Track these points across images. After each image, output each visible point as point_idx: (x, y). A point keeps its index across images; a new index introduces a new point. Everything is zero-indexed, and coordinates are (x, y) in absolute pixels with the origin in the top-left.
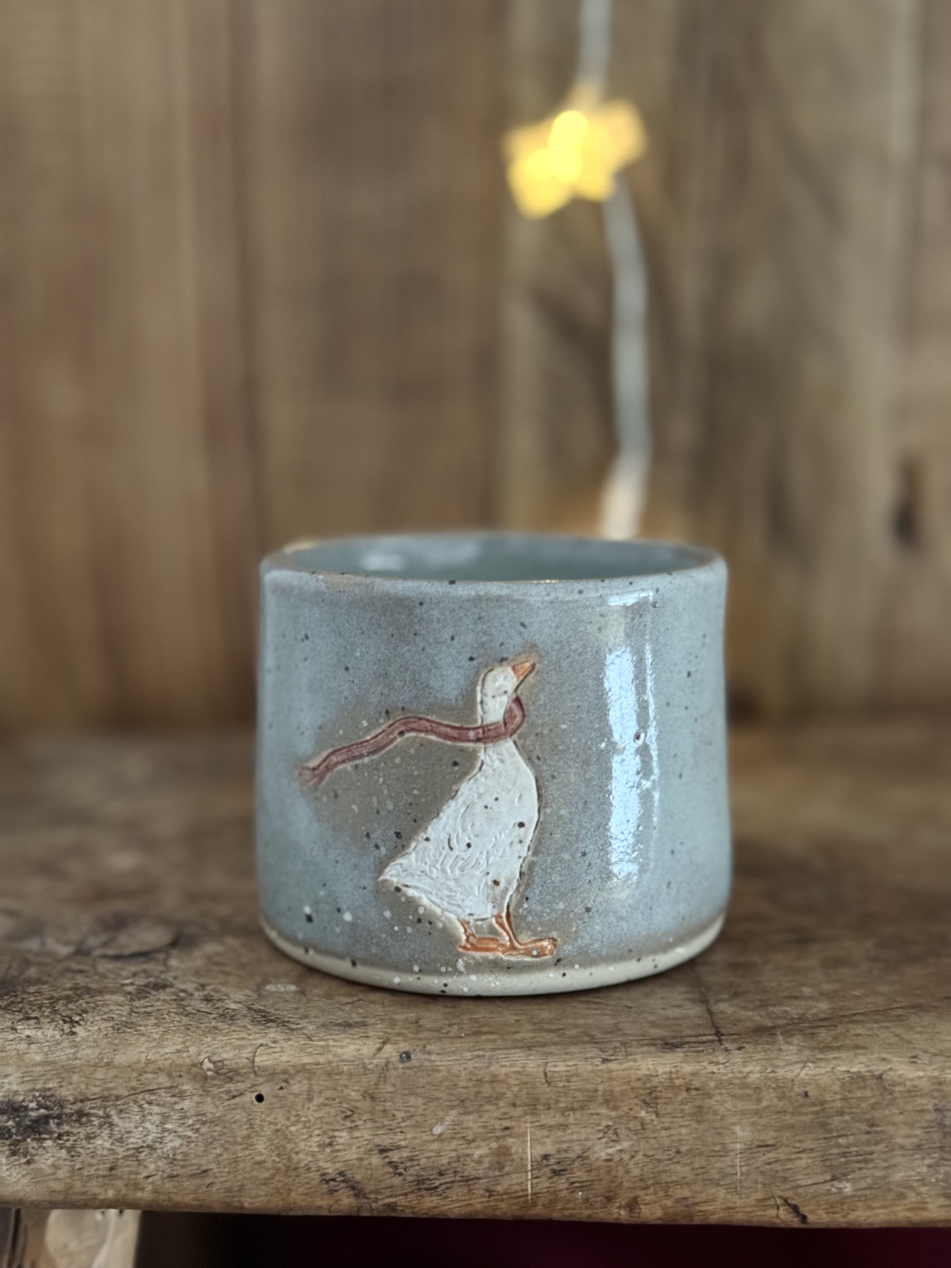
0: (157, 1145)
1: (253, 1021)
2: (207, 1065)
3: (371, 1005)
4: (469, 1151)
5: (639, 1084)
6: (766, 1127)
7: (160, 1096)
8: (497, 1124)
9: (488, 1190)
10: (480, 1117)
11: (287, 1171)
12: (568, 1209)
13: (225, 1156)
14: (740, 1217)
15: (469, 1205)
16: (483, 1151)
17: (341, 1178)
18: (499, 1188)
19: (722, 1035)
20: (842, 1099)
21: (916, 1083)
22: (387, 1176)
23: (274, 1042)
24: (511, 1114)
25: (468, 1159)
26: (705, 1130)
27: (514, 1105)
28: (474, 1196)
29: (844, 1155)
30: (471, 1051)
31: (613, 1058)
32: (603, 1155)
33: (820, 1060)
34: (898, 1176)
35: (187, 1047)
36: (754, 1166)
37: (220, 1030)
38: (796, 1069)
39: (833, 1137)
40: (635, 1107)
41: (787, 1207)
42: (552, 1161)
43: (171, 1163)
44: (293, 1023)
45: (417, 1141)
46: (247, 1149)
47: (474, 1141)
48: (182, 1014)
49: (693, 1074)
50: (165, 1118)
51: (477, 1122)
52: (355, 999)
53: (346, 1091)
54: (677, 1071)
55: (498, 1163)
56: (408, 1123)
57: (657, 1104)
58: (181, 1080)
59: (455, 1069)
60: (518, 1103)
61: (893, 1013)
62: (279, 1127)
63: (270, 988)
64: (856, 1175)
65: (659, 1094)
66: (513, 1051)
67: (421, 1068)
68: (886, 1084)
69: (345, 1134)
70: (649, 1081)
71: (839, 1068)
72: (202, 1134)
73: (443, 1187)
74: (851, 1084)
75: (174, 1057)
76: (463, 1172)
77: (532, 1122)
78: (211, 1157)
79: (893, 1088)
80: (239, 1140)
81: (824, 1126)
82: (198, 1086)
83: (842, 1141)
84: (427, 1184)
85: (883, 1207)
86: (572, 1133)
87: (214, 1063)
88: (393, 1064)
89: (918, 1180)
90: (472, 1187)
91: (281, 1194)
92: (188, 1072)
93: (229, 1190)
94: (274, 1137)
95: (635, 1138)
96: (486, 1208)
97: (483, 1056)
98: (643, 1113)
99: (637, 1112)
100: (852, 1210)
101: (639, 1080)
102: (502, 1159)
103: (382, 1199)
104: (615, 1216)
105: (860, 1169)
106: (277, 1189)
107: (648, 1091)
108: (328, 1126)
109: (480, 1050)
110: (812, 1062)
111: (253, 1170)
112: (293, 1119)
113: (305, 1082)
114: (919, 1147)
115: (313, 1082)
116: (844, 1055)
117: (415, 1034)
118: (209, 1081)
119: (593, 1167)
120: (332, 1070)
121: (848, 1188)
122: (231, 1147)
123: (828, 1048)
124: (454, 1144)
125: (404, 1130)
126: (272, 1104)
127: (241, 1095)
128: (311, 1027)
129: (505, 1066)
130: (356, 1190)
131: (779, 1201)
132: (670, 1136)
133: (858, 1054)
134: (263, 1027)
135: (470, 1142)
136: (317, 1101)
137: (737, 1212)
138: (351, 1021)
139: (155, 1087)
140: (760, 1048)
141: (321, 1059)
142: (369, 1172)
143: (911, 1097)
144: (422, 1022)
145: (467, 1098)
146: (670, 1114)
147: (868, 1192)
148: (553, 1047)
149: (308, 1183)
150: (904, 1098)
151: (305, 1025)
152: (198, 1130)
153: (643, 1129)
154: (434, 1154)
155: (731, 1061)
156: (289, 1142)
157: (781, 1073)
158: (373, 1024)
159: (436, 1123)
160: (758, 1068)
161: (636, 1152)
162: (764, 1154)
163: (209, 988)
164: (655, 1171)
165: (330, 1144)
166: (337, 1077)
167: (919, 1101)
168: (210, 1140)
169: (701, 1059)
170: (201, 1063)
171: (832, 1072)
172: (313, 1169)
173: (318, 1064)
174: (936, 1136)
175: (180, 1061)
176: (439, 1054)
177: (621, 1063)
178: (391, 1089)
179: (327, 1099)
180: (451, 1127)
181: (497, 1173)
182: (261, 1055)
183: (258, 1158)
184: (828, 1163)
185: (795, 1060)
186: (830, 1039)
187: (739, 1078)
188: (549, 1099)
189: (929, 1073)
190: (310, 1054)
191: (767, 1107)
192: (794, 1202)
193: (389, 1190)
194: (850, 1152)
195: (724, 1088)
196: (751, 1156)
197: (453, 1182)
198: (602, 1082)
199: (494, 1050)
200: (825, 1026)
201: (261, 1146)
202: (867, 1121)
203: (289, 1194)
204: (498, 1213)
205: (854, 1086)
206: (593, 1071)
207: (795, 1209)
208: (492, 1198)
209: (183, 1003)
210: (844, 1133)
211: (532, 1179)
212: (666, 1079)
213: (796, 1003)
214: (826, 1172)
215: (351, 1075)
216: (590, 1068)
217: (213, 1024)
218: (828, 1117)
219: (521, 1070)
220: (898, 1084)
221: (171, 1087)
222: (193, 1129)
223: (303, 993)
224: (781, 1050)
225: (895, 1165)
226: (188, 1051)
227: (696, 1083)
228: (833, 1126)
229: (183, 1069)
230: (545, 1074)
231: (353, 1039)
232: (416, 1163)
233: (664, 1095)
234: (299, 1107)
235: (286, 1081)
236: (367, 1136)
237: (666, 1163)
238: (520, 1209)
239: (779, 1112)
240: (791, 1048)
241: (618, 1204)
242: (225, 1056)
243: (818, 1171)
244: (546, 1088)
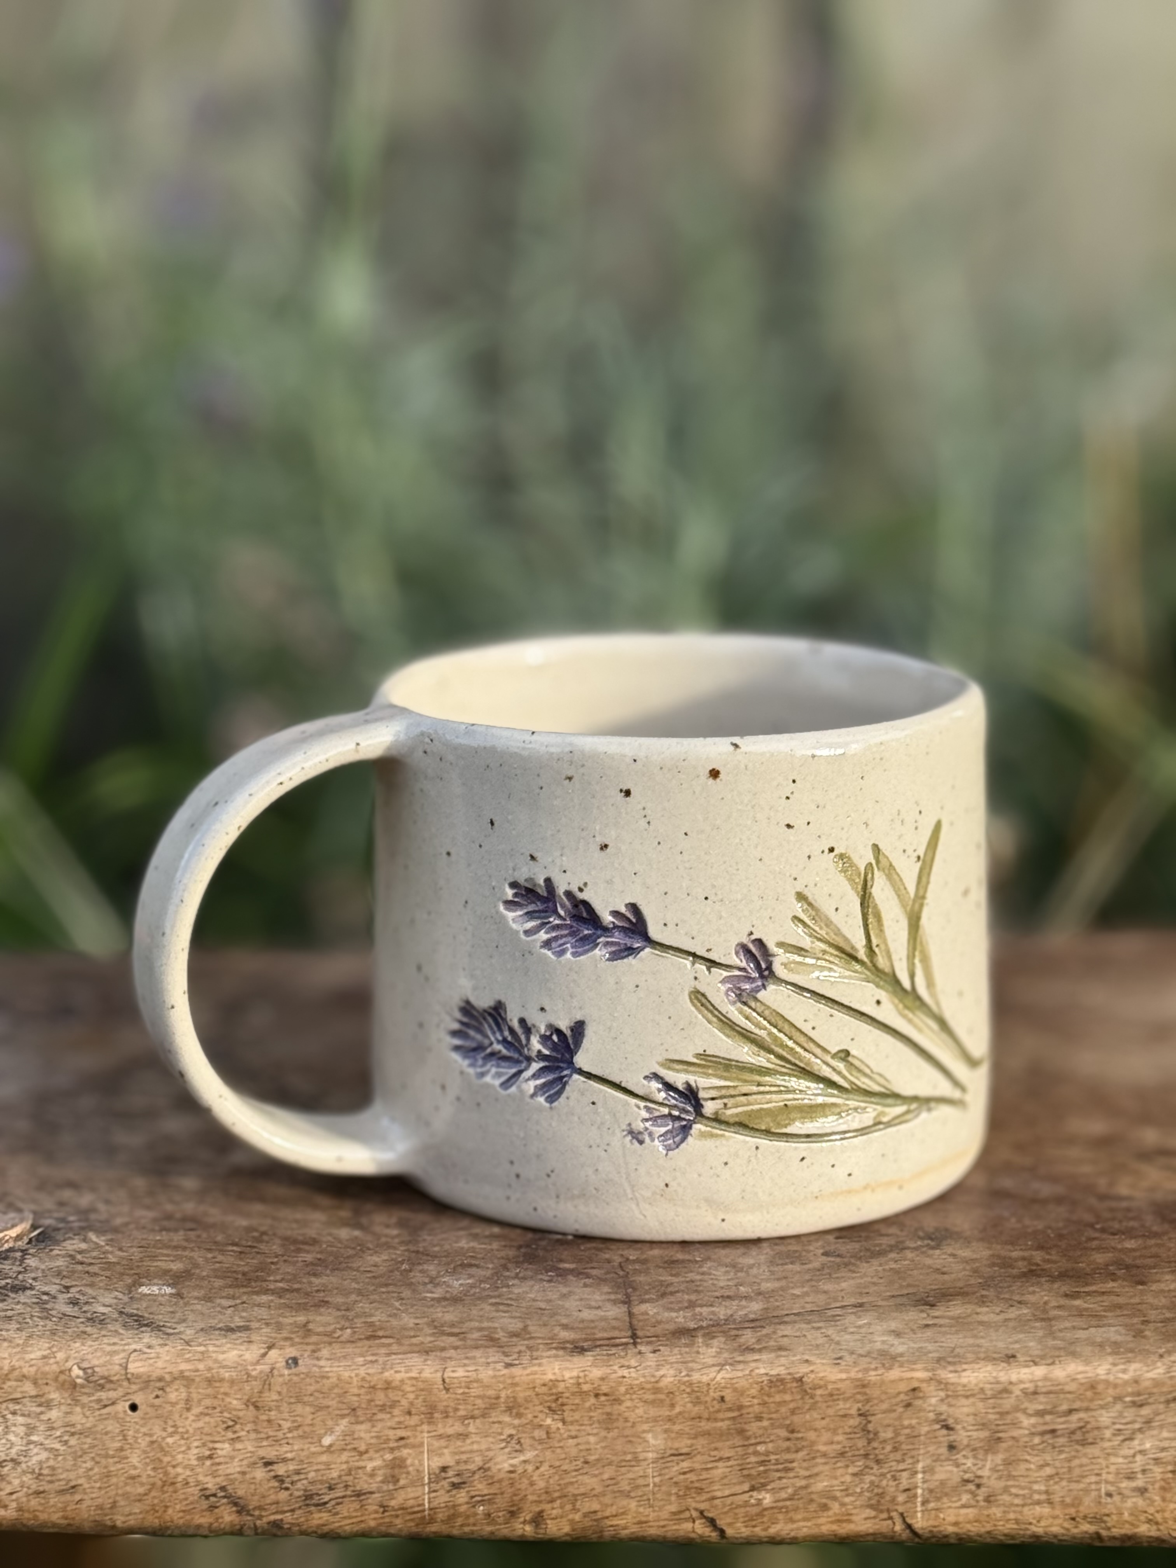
0: (22, 1459)
1: (125, 1326)
2: (76, 1371)
3: (256, 1309)
4: (361, 1464)
5: (544, 1390)
6: (680, 1434)
7: (24, 1405)
8: (392, 1434)
9: (382, 1506)
10: (373, 1426)
11: (163, 1486)
12: (469, 1525)
13: (96, 1470)
14: (653, 1531)
15: (362, 1521)
16: (378, 1463)
17: (223, 1494)
18: (393, 1503)
19: (638, 1338)
20: (759, 1404)
21: (839, 1385)
22: (272, 1491)
23: (149, 1347)
24: (406, 1423)
25: (360, 1471)
26: (614, 1439)
27: (409, 1413)
28: (366, 1513)
29: (762, 1463)
30: (364, 1356)
31: (517, 1362)
32: (506, 1466)
33: (739, 1362)
34: (820, 1485)
35: (54, 1353)
36: (667, 1477)
37: (89, 1335)
38: (712, 1372)
39: (752, 1445)
40: (540, 1415)
41: (703, 1521)
42: (451, 1473)
43: (37, 1478)
44: (170, 1328)
45: (305, 1453)
46: (119, 1462)
47: (366, 1452)
48: (47, 1318)
49: (602, 1379)
50: (31, 1429)
51: (370, 1432)
52: (238, 1301)
53: (228, 1400)
54: (585, 1376)
55: (393, 1476)
56: (295, 1433)
57: (564, 1411)
58: (46, 1389)
59: (346, 1374)
60: (414, 1411)
61: (830, 1313)
62: (155, 1438)
63: (144, 1290)
64: (776, 1484)
65: (565, 1400)
66: (409, 1355)
67: (307, 1375)
68: (807, 1387)
69: (227, 1445)
70: (555, 1386)
71: (757, 1371)
72: (70, 1447)
73: (333, 1502)
74: (770, 1387)
75: (40, 1363)
76: (354, 1486)
77: (429, 1432)
78: (81, 1471)
79: (814, 1392)
80: (111, 1453)
81: (741, 1432)
82: (66, 1395)
83: (761, 1448)
84: (316, 1500)
85: (805, 1519)
86: (473, 1443)
87: (84, 1369)
88: (279, 1371)
89: (842, 1491)
90: (364, 1502)
91: (157, 1512)
92: (56, 1379)
93: (100, 1507)
94: (148, 1449)
95: (540, 1447)
96: (380, 1525)
97: (376, 1361)
98: (549, 1421)
99: (542, 1420)
100: (773, 1523)
101: (544, 1385)
102: (396, 1471)
103: (267, 1516)
104: (520, 1532)
105: (780, 1478)
106: (154, 1505)
107: (554, 1397)
108: (209, 1438)
109: (373, 1355)
110: (731, 1365)
111: (126, 1484)
112: (170, 1430)
113: (183, 1390)
114: (842, 1454)
115: (191, 1390)
116: (765, 1356)
117: (303, 1338)
118: (77, 1389)
119: (496, 1479)
120: (213, 1377)
121: (767, 1499)
122: (103, 1461)
123: (750, 1350)
124: (344, 1457)
125: (291, 1441)
126: (146, 1414)
127: (113, 1403)
128: (189, 1332)
129: (400, 1372)
130: (239, 1505)
131: (695, 1514)
132: (578, 1444)
133: (781, 1356)
134: (136, 1332)
135: (361, 1454)
136: (196, 1410)
137: (650, 1527)
138: (232, 1325)
139: (18, 1395)
140: (676, 1350)
141: (201, 1366)
142: (253, 1486)
143: (834, 1400)
144: (311, 1326)
145: (358, 1407)
146: (577, 1421)
147: (788, 1503)
148: (452, 1351)
149: (186, 1499)
150: (826, 1402)
151: (182, 1329)
152: (66, 1442)
153: (549, 1438)
154: (323, 1467)
155: (643, 1365)
156: (165, 1455)
157: (696, 1376)
158: (256, 1328)
159: (326, 1433)
160: (672, 1372)
161: (541, 1462)
162: (678, 1464)
163: (72, 1290)
164: (562, 1482)
165: (210, 1457)
166: (218, 1384)
167: (841, 1405)
168: (79, 1453)
169: (611, 1363)
170: (70, 1370)
171: (750, 1375)
172: (192, 1484)
173: (197, 1371)
174: (861, 1443)
175: (47, 1369)
176: (328, 1359)
177: (525, 1368)
178: (275, 1397)
179: (207, 1408)
180: (341, 1438)
181: (391, 1487)
182: (134, 1361)
183: (133, 1472)
184: (745, 1472)
185: (711, 1363)
186: (754, 1340)
187: (650, 1383)
188: (448, 1406)
189: (853, 1375)
190: (188, 1361)
191: (680, 1413)
192: (710, 1515)
193: (274, 1506)
194: (769, 1461)
195: (634, 1393)
196: (663, 1466)
197: (344, 1497)
198: (504, 1388)
199: (389, 1355)
200: (752, 1328)
201: (135, 1460)
202: (789, 1425)
203: (165, 1511)
204: (392, 1531)
205: (773, 1390)
206: (495, 1377)
207: (712, 1522)
208: (386, 1514)
209: (47, 1306)
210: (762, 1440)
211: (429, 1492)
212: (574, 1384)
213: (727, 1303)
214: (743, 1482)
215: (232, 1382)
216: (491, 1373)
217: (81, 1329)
218: (745, 1423)
219: (418, 1375)
220: (820, 1387)
221: (36, 1396)
222: (60, 1441)
223: (179, 1295)
224: (698, 1353)
225: (817, 1474)
226: (55, 1357)
227: (605, 1389)
228: (750, 1433)
229: (48, 1376)
230: (444, 1380)
231: (235, 1344)
232: (302, 1476)
233: (571, 1402)
234: (176, 1416)
235: (162, 1389)
236: (250, 1449)
237: (574, 1473)
238: (417, 1525)
239: (693, 1418)
240: (710, 1350)
241: (522, 1520)
242: (96, 1362)
243: (734, 1481)
244: (443, 1395)
